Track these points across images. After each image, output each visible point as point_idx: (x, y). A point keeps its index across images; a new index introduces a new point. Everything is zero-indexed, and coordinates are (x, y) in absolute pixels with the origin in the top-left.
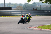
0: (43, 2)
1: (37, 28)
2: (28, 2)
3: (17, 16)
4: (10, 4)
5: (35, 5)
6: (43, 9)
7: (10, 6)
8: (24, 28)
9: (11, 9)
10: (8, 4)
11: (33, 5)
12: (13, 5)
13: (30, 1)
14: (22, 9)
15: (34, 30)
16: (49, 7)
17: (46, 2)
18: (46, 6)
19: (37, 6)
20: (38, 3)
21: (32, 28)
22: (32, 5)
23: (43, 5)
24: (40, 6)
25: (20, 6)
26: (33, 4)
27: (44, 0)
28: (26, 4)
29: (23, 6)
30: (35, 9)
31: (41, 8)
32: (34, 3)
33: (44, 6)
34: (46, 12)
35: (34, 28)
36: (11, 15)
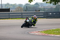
0: (47, 3)
1: (39, 33)
2: (29, 2)
3: (16, 19)
4: (8, 4)
5: (38, 6)
6: (47, 10)
7: (8, 7)
8: (25, 33)
9: (10, 10)
10: (6, 5)
11: (36, 6)
12: (11, 6)
13: (32, 1)
14: (22, 10)
15: (36, 35)
16: (54, 8)
17: (51, 3)
18: (50, 7)
19: (40, 7)
20: (41, 4)
21: (34, 33)
22: (34, 6)
23: (46, 6)
24: (43, 7)
25: (19, 7)
26: (35, 4)
27: (48, 1)
28: (27, 4)
29: (23, 7)
30: (38, 11)
31: (45, 9)
32: (37, 4)
33: (48, 7)
34: (50, 14)
35: (36, 33)
36: (9, 18)
